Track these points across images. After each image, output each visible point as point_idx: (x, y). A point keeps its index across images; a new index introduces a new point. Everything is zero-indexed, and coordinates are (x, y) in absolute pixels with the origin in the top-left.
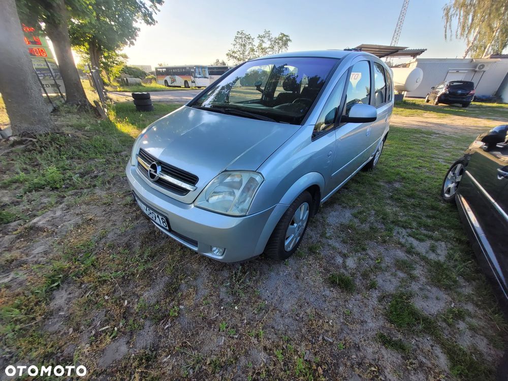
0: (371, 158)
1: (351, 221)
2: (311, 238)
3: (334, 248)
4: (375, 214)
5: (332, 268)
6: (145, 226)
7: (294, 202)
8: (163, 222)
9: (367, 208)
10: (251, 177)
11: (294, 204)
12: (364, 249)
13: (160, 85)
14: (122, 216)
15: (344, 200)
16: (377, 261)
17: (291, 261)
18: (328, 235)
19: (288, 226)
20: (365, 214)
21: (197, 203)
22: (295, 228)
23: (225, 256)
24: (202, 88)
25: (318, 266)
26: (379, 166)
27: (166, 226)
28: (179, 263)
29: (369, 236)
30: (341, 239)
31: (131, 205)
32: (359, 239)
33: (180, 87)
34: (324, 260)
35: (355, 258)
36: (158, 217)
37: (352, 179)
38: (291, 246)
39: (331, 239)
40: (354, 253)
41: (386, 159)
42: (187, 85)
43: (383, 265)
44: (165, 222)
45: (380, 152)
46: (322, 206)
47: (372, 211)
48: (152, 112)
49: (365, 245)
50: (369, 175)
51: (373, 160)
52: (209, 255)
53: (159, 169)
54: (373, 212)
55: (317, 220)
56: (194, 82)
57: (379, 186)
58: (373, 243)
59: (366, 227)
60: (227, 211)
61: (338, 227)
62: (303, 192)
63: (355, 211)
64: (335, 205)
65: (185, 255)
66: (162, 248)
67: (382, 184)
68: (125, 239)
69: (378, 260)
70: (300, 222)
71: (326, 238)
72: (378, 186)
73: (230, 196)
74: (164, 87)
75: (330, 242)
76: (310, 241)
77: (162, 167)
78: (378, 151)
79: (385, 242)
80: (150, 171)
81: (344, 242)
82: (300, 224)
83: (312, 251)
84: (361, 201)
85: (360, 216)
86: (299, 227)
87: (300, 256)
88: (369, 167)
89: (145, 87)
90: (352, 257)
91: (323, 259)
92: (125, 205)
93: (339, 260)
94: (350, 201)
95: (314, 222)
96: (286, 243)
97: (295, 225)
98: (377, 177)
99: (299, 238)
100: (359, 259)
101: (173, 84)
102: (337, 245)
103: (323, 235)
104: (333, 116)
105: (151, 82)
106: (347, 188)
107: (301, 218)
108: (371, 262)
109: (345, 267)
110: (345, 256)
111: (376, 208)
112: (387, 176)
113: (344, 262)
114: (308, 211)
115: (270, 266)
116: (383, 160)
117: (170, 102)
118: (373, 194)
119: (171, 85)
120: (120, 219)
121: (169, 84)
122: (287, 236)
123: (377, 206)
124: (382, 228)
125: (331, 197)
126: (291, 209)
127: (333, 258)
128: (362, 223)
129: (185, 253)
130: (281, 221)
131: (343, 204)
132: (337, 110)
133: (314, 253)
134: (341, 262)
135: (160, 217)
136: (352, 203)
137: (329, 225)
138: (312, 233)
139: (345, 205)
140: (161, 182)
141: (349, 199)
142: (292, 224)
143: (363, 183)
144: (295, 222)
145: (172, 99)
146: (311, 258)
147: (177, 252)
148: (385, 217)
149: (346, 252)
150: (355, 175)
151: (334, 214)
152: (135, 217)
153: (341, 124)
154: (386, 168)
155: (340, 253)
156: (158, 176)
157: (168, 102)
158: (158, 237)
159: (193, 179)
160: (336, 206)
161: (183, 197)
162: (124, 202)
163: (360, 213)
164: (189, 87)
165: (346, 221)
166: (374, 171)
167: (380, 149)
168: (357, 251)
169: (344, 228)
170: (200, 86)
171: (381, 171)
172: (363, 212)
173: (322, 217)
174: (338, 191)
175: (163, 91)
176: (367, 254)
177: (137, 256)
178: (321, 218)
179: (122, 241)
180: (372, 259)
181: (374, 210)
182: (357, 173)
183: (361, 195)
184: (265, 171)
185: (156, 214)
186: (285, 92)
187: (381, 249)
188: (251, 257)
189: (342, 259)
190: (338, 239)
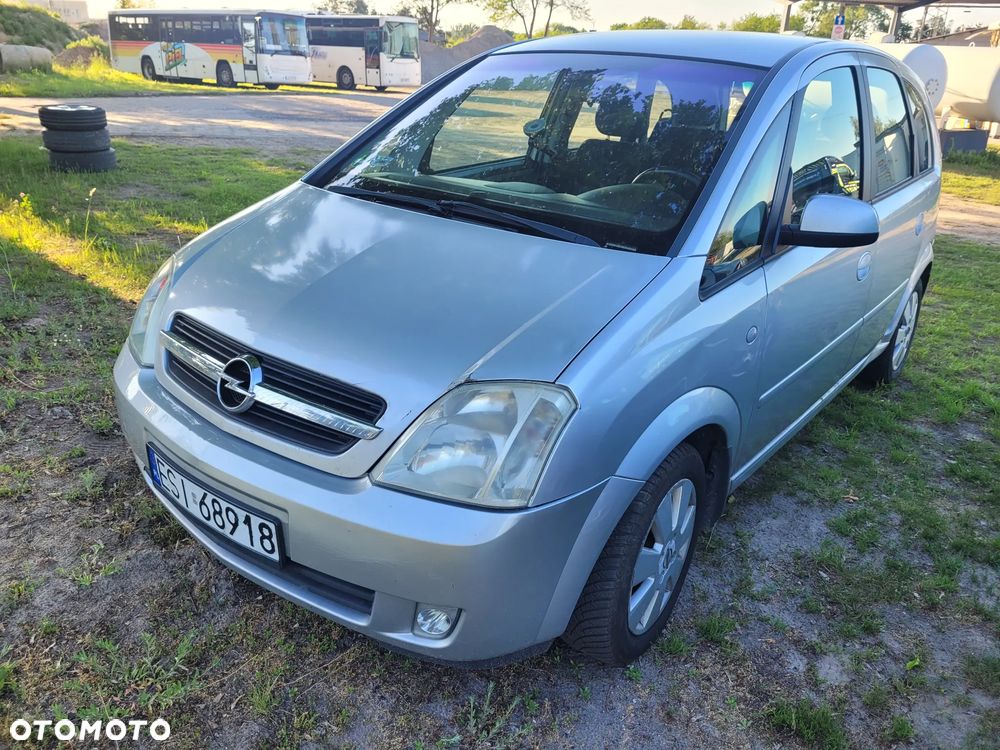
0: (882, 346)
1: (827, 544)
2: (704, 598)
3: (777, 629)
4: (903, 523)
5: (773, 687)
6: (154, 568)
7: (655, 474)
8: (263, 537)
9: (875, 505)
10: (541, 399)
11: (657, 481)
12: (870, 630)
13: (122, 71)
14: (72, 535)
15: (801, 479)
16: (910, 664)
17: (644, 668)
18: (757, 588)
19: (638, 550)
20: (869, 524)
21: (379, 475)
22: (657, 557)
23: (458, 636)
24: (281, 87)
25: (731, 683)
26: (911, 372)
27: (272, 551)
28: (287, 681)
29: (883, 592)
30: (800, 601)
31: (95, 501)
32: (853, 601)
33: (198, 82)
34: (750, 663)
35: (846, 658)
36: (247, 521)
37: (822, 413)
38: (646, 619)
39: (767, 601)
40: (840, 642)
41: (935, 349)
42: (225, 77)
43: (930, 676)
44: (270, 538)
45: (911, 325)
46: (732, 499)
47: (893, 515)
48: (111, 176)
49: (873, 617)
50: (877, 399)
51: (888, 352)
52: (404, 637)
53: (256, 375)
54: (896, 518)
55: (720, 544)
56: (255, 68)
57: (913, 437)
58: (897, 612)
59: (875, 563)
60: (471, 496)
61: (787, 565)
62: (679, 447)
63: (839, 515)
64: (775, 497)
65: (303, 657)
66: (225, 637)
67: (922, 429)
68: (98, 610)
69: (912, 659)
70: (670, 540)
71: (753, 597)
72: (909, 436)
73: (475, 455)
74: (138, 80)
75: (766, 610)
76: (703, 607)
77: (265, 370)
78: (902, 322)
79: (933, 607)
80: (224, 382)
81: (808, 609)
82: (672, 544)
83: (709, 637)
84: (859, 486)
85: (854, 531)
86: (669, 555)
87: (675, 653)
88: (877, 374)
89: (66, 77)
90: (836, 653)
91: (745, 660)
92: (77, 500)
93: (797, 663)
94: (821, 482)
95: (712, 550)
96: (634, 603)
97: (658, 547)
98: (906, 409)
99: (667, 596)
100: (858, 660)
101: (173, 73)
102: (787, 619)
103: (742, 589)
104: (755, 226)
105: (88, 63)
106: (810, 444)
107: (674, 526)
108: (892, 667)
109: (814, 684)
110: (813, 652)
111: (904, 504)
112: (937, 404)
113: (811, 669)
114: (692, 508)
115: (580, 683)
116: (925, 351)
117: (173, 137)
118: (896, 462)
119: (167, 73)
120: (68, 544)
121: (160, 71)
122: (634, 583)
123: (906, 498)
124: (924, 567)
125: (759, 471)
126: (648, 497)
127: (776, 659)
128: (861, 552)
129: (304, 649)
130: (618, 532)
131: (800, 494)
132: (765, 210)
133: (718, 642)
134: (802, 668)
135: (256, 521)
136: (828, 490)
137: (759, 559)
138: (706, 585)
139: (805, 496)
140: (261, 416)
141: (817, 478)
142: (650, 544)
143: (861, 428)
144: (657, 538)
145: (175, 128)
146: (708, 658)
147: (275, 647)
148: (931, 532)
149: (815, 639)
150: (833, 401)
151: (776, 524)
152: (115, 540)
153: (777, 249)
154: (935, 378)
155: (797, 643)
156: (252, 399)
157: (162, 137)
158: (206, 604)
159: (367, 406)
160: (779, 500)
161: (336, 457)
162: (72, 489)
163: (856, 521)
164: (234, 85)
165: (811, 547)
166: (896, 390)
167: (910, 316)
168: (849, 636)
169: (805, 567)
170: (274, 80)
171: (918, 388)
172: (866, 516)
173: (736, 534)
174: (782, 452)
175: (137, 95)
176: (880, 644)
177: (148, 660)
178: (732, 538)
179: (86, 617)
180: (896, 659)
181: (900, 511)
182: (841, 396)
183: (856, 463)
184: (578, 383)
185: (242, 514)
186: (603, 137)
187: (924, 629)
188: (529, 643)
189: (806, 661)
190: (790, 602)
